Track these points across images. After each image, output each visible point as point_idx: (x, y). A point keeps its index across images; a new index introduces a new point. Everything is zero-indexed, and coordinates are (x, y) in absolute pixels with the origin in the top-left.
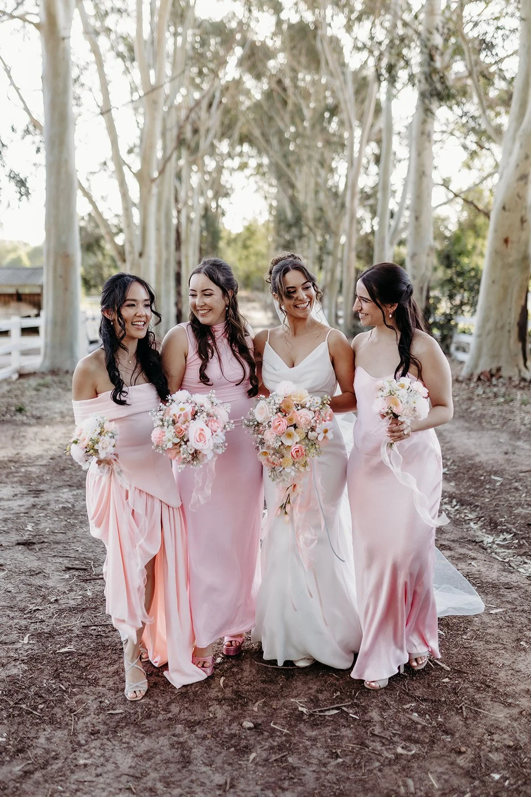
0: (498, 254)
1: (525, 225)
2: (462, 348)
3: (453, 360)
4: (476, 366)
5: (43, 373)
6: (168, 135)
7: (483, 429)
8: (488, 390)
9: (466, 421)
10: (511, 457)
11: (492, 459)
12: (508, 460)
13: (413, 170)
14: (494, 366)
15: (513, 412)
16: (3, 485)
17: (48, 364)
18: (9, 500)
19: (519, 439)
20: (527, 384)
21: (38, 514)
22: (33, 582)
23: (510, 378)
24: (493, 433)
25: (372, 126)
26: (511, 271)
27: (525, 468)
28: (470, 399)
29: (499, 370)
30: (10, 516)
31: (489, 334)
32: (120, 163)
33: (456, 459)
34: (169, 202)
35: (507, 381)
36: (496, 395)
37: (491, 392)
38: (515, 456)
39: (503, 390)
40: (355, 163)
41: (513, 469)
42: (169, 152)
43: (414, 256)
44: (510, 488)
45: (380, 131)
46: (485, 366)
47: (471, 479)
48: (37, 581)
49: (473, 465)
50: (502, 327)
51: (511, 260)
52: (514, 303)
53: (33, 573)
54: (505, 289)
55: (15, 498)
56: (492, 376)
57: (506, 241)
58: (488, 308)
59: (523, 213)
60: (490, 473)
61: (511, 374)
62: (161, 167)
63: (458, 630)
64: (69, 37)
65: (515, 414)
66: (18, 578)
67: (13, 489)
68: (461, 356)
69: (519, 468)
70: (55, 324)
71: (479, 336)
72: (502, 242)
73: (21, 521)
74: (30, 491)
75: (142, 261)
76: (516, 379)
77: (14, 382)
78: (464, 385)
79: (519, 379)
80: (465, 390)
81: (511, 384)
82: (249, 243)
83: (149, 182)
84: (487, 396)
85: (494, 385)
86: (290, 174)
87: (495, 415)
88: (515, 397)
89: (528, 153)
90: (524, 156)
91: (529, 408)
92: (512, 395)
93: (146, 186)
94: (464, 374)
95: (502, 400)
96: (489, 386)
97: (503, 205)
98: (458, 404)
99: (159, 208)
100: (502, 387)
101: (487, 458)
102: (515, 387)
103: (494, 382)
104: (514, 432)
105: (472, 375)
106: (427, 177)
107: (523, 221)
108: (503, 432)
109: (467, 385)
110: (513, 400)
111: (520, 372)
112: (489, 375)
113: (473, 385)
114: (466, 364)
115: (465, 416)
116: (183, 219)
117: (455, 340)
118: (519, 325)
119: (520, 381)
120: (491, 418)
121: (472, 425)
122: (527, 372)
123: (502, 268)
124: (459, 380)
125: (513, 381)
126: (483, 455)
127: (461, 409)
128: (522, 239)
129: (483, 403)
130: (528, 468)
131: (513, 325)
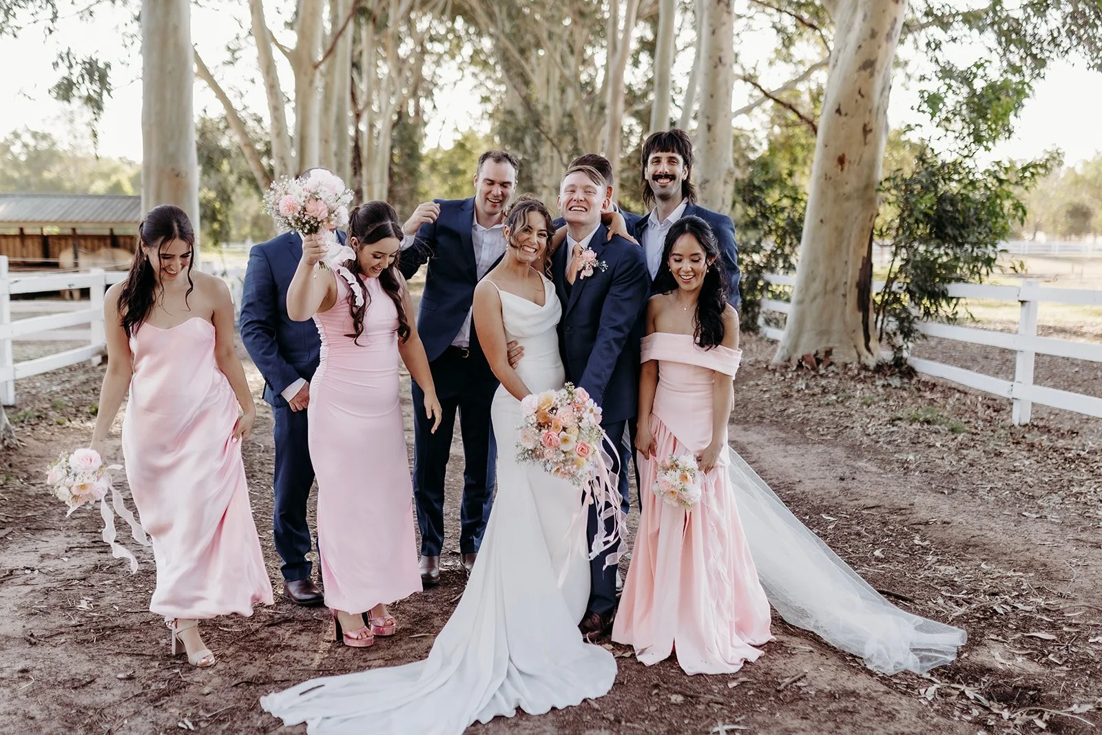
0: (827, 179)
1: (870, 136)
2: (774, 321)
3: (762, 338)
4: (795, 347)
7: (807, 441)
8: (812, 383)
9: (781, 429)
10: (849, 484)
11: (822, 489)
12: (845, 491)
13: (703, 55)
14: (822, 348)
15: (851, 415)
16: (53, 532)
18: (57, 558)
19: (860, 457)
20: (870, 373)
21: (101, 580)
22: (76, 701)
23: (845, 365)
24: (821, 448)
26: (848, 205)
27: (870, 503)
28: (787, 396)
29: (829, 353)
30: (55, 584)
31: (814, 298)
32: (264, 38)
34: (341, 99)
35: (840, 371)
36: (825, 391)
37: (817, 385)
38: (855, 483)
39: (835, 382)
40: (619, 46)
41: (852, 504)
42: (341, 22)
43: (704, 183)
44: (850, 534)
46: (808, 346)
48: (84, 699)
49: (792, 497)
50: (835, 289)
51: (848, 189)
52: (851, 252)
53: (79, 685)
54: (839, 231)
55: (69, 554)
56: (819, 361)
57: (841, 160)
58: (813, 261)
59: (867, 120)
60: (818, 510)
61: (848, 360)
62: (328, 47)
65: (854, 419)
66: (50, 693)
67: (68, 539)
68: (771, 332)
69: (862, 502)
71: (800, 302)
72: (836, 162)
73: (72, 592)
74: (95, 542)
76: (855, 365)
77: (93, 369)
78: (777, 374)
79: (858, 366)
80: (780, 382)
81: (846, 373)
82: (461, 167)
83: (310, 69)
84: (811, 392)
85: (822, 376)
86: (523, 62)
87: (824, 420)
88: (852, 394)
89: (876, 29)
90: (869, 32)
91: (873, 410)
92: (847, 391)
93: (305, 74)
94: (777, 359)
95: (834, 397)
96: (814, 376)
97: (837, 107)
98: (768, 404)
99: (326, 109)
100: (833, 378)
101: (813, 486)
102: (852, 378)
103: (822, 371)
104: (853, 446)
105: (789, 360)
106: (725, 65)
107: (866, 131)
108: (836, 446)
109: (782, 375)
110: (850, 397)
111: (859, 356)
112: (814, 360)
113: (790, 375)
114: (780, 345)
115: (780, 422)
116: (363, 127)
117: (763, 309)
118: (859, 285)
119: (859, 370)
120: (819, 424)
121: (790, 435)
122: (870, 356)
123: (835, 201)
124: (770, 368)
125: (850, 369)
126: (807, 482)
127: (774, 410)
128: (866, 156)
129: (806, 403)
130: (876, 502)
131: (851, 287)
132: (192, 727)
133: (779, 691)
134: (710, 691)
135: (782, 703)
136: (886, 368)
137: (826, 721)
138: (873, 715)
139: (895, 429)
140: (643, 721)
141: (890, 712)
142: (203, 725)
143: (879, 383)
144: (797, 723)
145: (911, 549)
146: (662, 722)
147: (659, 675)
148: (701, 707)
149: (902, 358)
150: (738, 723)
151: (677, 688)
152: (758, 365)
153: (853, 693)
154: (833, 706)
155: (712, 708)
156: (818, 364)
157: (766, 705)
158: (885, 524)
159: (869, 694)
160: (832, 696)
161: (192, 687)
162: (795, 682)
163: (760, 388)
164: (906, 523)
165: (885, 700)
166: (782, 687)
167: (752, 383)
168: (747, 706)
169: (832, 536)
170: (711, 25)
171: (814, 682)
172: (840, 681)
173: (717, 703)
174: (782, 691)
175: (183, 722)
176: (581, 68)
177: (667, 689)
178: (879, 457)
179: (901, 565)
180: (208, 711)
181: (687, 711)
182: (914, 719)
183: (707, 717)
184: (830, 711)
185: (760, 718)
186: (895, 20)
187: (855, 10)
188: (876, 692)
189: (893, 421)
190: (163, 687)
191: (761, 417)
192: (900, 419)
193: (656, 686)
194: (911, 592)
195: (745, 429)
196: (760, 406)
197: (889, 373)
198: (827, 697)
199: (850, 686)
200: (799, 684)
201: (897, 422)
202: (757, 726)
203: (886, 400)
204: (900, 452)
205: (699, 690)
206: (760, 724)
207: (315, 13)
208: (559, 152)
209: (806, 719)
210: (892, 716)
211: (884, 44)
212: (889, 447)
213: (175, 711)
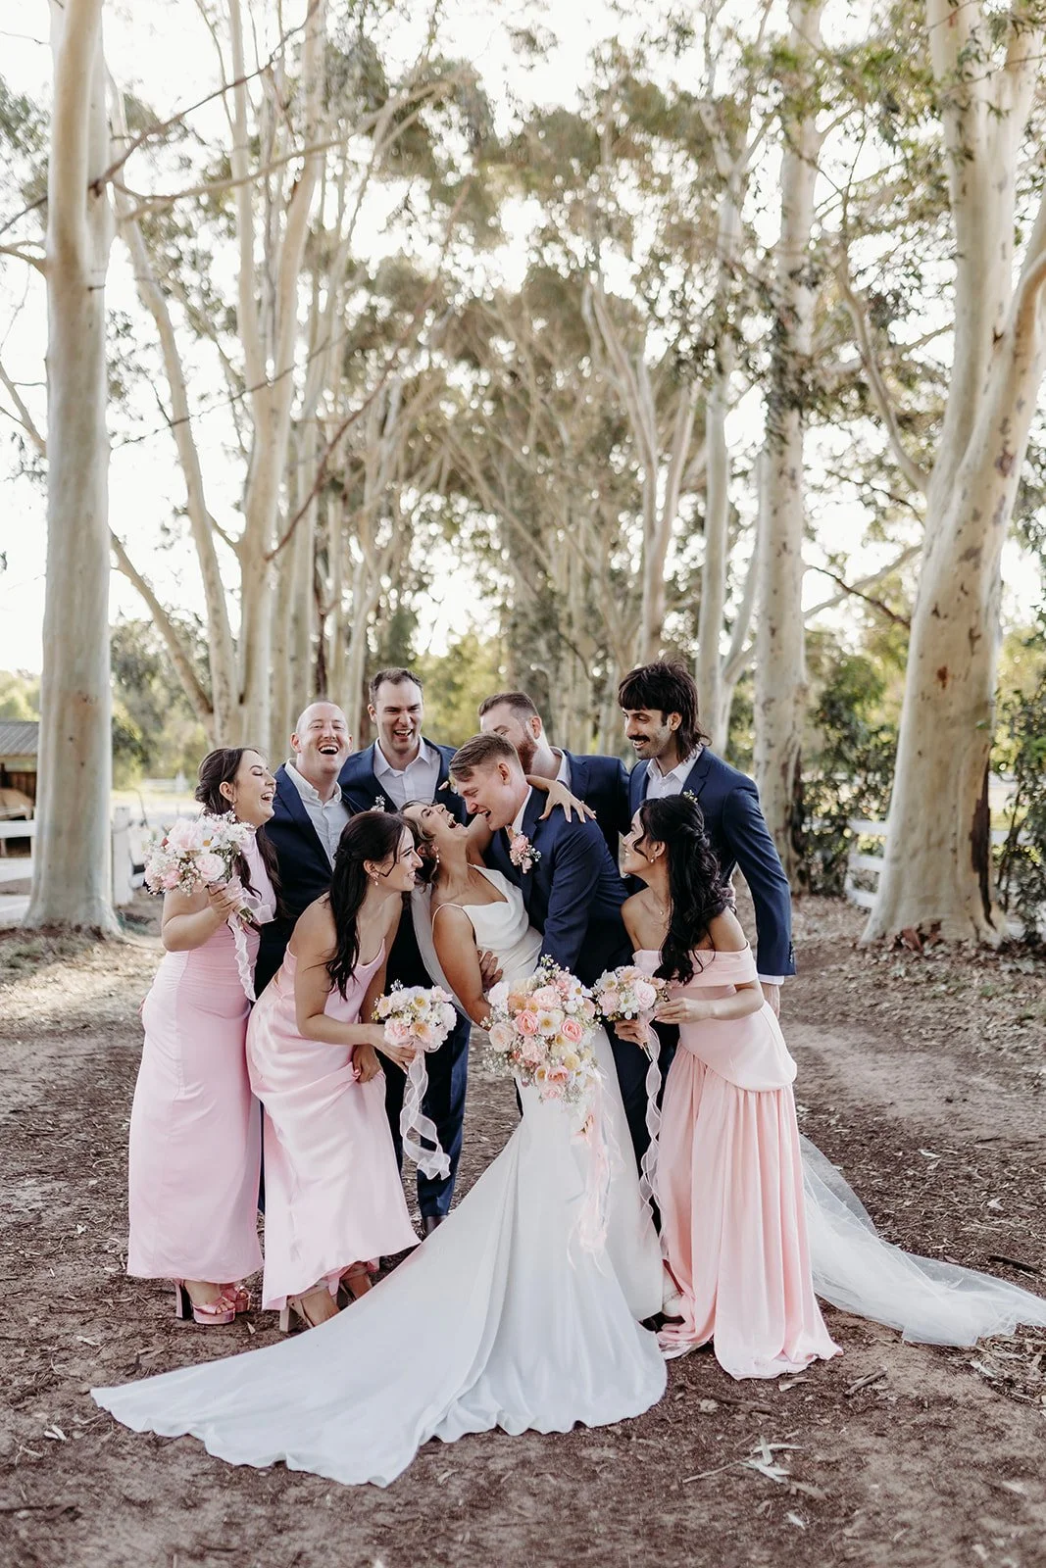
0: (924, 697)
1: (978, 644)
2: (865, 883)
3: (851, 906)
4: (891, 919)
5: (29, 930)
6: (301, 469)
7: (904, 1048)
8: (915, 968)
9: (871, 1031)
10: (959, 1108)
11: (921, 1114)
12: (953, 1117)
13: (763, 540)
14: (926, 920)
15: (965, 1013)
17: (40, 911)
19: (975, 1069)
20: (993, 955)
23: (959, 943)
24: (923, 1058)
25: (688, 463)
26: (954, 731)
27: (986, 1134)
28: (879, 986)
29: (936, 926)
31: (914, 855)
32: (204, 524)
33: (848, 1112)
34: (301, 598)
35: (952, 951)
36: (931, 979)
37: (920, 971)
38: (967, 1107)
39: (945, 967)
40: (658, 528)
41: (962, 1135)
42: (301, 501)
43: (768, 703)
44: (957, 1177)
45: (704, 471)
46: (908, 919)
47: (876, 1155)
49: (881, 1125)
50: (941, 843)
51: (953, 711)
52: (961, 794)
54: (943, 767)
56: (923, 938)
57: (942, 675)
58: (911, 805)
59: (973, 623)
60: (915, 1144)
61: (962, 936)
62: (285, 533)
63: (834, 1515)
64: (102, 287)
65: (969, 1017)
68: (864, 898)
69: (975, 1133)
70: (56, 832)
71: (896, 860)
72: (935, 677)
75: (245, 711)
76: (971, 944)
78: (868, 956)
79: (977, 944)
80: (870, 967)
81: (960, 954)
82: (458, 680)
83: (261, 561)
84: (913, 980)
85: (927, 958)
86: (537, 547)
87: (929, 1018)
88: (968, 983)
89: (980, 509)
90: (971, 513)
91: (995, 1004)
92: (962, 979)
93: (255, 568)
94: (867, 935)
95: (944, 988)
96: (917, 959)
97: (932, 607)
98: (855, 996)
99: (281, 609)
100: (943, 960)
101: (910, 1110)
102: (969, 961)
103: (928, 952)
104: (966, 1055)
105: (884, 937)
106: (791, 552)
107: (973, 637)
108: (943, 1055)
109: (875, 957)
110: (964, 987)
111: (978, 931)
112: (917, 937)
113: (885, 957)
114: (873, 914)
115: (870, 1021)
116: (329, 629)
117: (852, 867)
118: (972, 837)
119: (978, 949)
120: (921, 1025)
121: (881, 1040)
122: (992, 931)
123: (936, 727)
124: (858, 947)
125: (965, 950)
126: (902, 1105)
127: (862, 1005)
128: (974, 670)
129: (905, 994)
130: (994, 1133)
131: (962, 839)
132: (63, 1437)
133: (847, 1397)
134: (754, 1396)
135: (851, 1413)
136: (1014, 947)
137: (909, 1440)
138: (973, 1432)
139: (1024, 1031)
140: (661, 1436)
141: (997, 1428)
142: (77, 1435)
143: (1005, 967)
144: (869, 1442)
145: (1039, 1198)
146: (686, 1438)
147: (687, 1372)
148: (740, 1417)
149: (1035, 933)
150: (789, 1441)
151: (710, 1391)
152: (843, 944)
153: (949, 1401)
154: (921, 1418)
155: (755, 1419)
156: (922, 942)
157: (830, 1415)
158: (1006, 1163)
159: (969, 1402)
160: (919, 1404)
161: (66, 1383)
162: (870, 1383)
163: (844, 974)
164: (1035, 1163)
165: (992, 1410)
166: (851, 1391)
167: (833, 967)
168: (803, 1418)
169: (933, 1180)
170: (771, 503)
171: (896, 1385)
172: (932, 1384)
173: (764, 1413)
174: (852, 1396)
175: (50, 1430)
176: (610, 554)
177: (696, 1392)
178: (1001, 1070)
179: (1024, 1221)
180: (85, 1416)
181: (722, 1423)
182: (1030, 1438)
183: (748, 1432)
184: (915, 1425)
185: (819, 1435)
186: (1004, 498)
187: (952, 485)
188: (980, 1399)
189: (1023, 1019)
190: (28, 1383)
191: (845, 1015)
192: (1031, 1017)
193: (682, 1388)
194: (1036, 1258)
195: (822, 1032)
196: (844, 1000)
197: (1019, 954)
198: (912, 1405)
199: (945, 1390)
200: (876, 1386)
201: (1027, 1022)
202: (814, 1445)
203: (1013, 991)
204: (1030, 1063)
205: (739, 1394)
206: (818, 1442)
207: (267, 494)
208: (582, 659)
209: (883, 1435)
210: (1000, 1434)
211: (991, 528)
212: (1015, 1056)
213: (42, 1416)
